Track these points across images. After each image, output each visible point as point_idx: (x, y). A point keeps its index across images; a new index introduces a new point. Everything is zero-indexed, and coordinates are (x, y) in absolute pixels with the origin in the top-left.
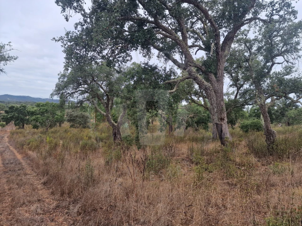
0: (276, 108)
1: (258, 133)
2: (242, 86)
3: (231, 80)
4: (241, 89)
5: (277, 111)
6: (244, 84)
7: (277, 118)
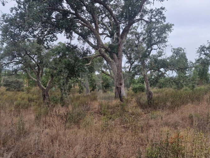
0: (153, 77)
1: (143, 93)
2: (133, 62)
3: (127, 58)
4: (133, 64)
5: (154, 79)
6: (135, 61)
7: (154, 84)
